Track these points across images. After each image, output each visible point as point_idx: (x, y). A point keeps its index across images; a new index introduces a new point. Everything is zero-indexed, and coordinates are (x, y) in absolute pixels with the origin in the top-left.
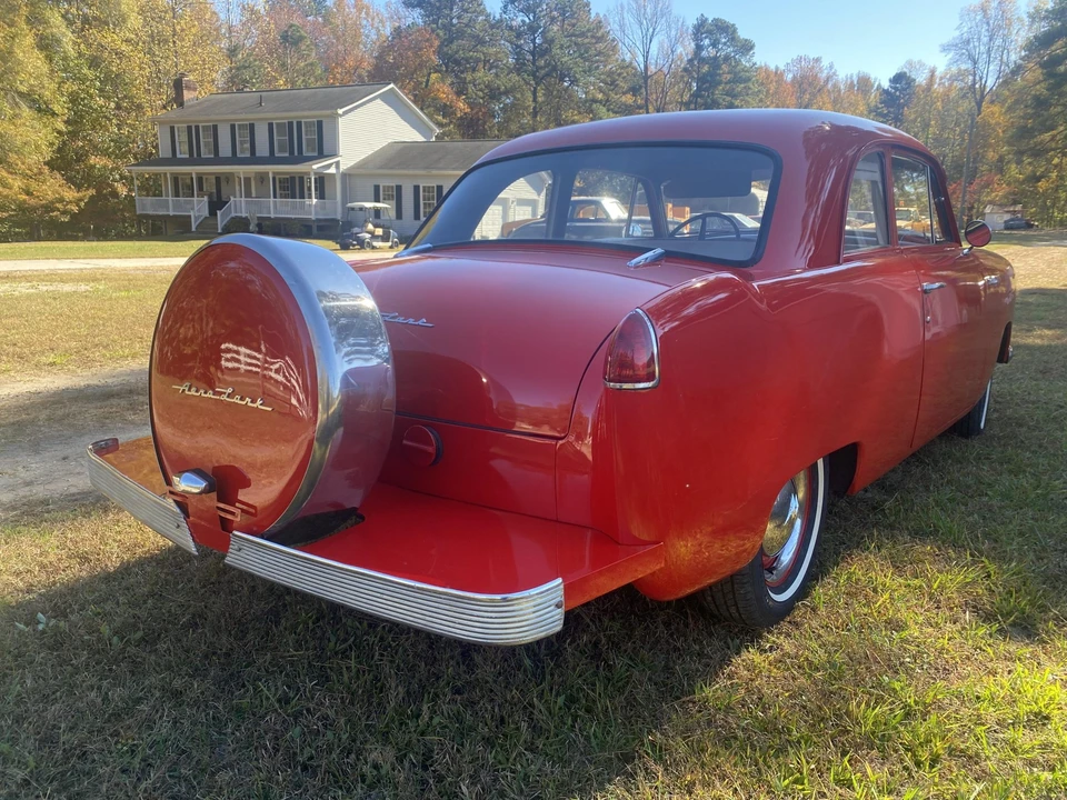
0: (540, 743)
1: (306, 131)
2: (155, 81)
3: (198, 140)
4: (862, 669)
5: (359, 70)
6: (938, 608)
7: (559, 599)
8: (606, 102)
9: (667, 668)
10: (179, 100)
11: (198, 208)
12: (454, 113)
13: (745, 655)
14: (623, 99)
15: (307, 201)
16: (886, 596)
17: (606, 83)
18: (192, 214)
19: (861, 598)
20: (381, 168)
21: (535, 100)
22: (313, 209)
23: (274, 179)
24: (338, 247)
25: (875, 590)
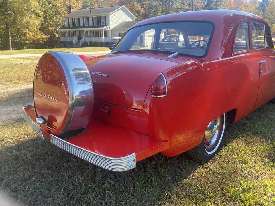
0: (135, 194)
1: (102, 19)
2: (64, 6)
3: (75, 22)
4: (232, 175)
5: (116, 2)
6: (258, 157)
7: (134, 159)
8: (181, 9)
9: (175, 173)
10: (70, 12)
11: (75, 39)
12: (140, 13)
13: (198, 169)
14: (186, 7)
15: (102, 37)
16: (243, 153)
17: (181, 3)
18: (73, 41)
19: (235, 153)
20: (121, 28)
21: (162, 9)
22: (103, 39)
23: (94, 32)
24: (109, 49)
25: (240, 151)
